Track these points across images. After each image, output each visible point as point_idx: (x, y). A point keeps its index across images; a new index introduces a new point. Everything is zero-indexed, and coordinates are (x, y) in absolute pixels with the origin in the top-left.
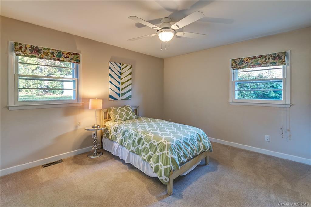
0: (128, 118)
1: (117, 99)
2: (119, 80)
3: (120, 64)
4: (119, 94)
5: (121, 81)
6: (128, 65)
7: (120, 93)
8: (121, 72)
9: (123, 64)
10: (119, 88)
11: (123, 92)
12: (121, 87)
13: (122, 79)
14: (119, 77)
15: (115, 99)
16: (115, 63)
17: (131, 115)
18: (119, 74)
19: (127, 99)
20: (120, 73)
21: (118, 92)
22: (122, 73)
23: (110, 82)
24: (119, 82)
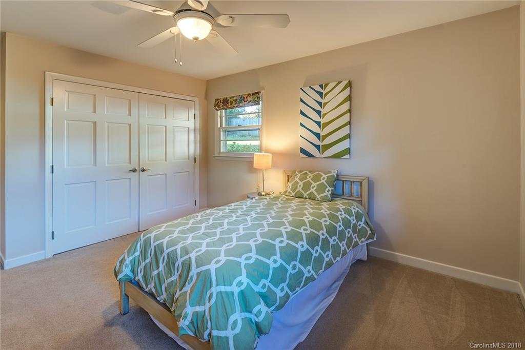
0: (305, 195)
1: (313, 156)
2: (317, 118)
3: (321, 86)
4: (318, 147)
5: (323, 121)
6: (339, 83)
7: (321, 144)
8: (323, 101)
9: (327, 85)
10: (318, 135)
11: (328, 141)
12: (323, 133)
13: (325, 115)
14: (319, 113)
15: (310, 155)
16: (310, 87)
17: (312, 190)
18: (318, 108)
19: (338, 156)
20: (320, 104)
21: (317, 142)
22: (325, 104)
23: (301, 124)
24: (318, 123)
